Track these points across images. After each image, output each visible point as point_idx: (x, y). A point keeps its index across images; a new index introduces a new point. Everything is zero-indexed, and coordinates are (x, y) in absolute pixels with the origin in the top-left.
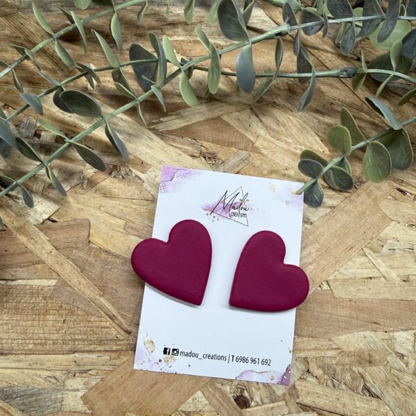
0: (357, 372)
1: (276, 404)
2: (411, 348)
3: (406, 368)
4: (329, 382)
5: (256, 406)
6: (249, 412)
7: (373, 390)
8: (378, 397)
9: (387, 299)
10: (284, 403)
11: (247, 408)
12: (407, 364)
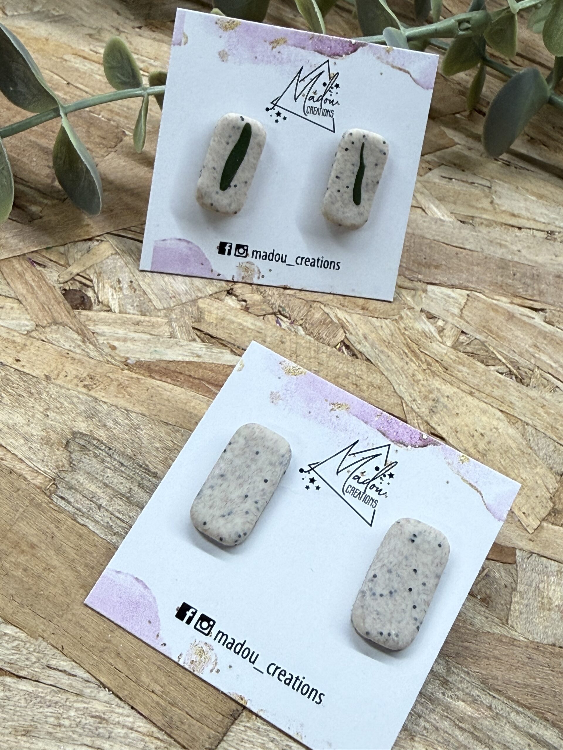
0: (332, 316)
1: (147, 319)
2: (456, 311)
3: (436, 334)
4: (271, 318)
5: (105, 311)
6: (88, 316)
7: (359, 347)
8: (368, 360)
9: (424, 238)
10: (165, 320)
11: (84, 309)
12: (441, 331)
